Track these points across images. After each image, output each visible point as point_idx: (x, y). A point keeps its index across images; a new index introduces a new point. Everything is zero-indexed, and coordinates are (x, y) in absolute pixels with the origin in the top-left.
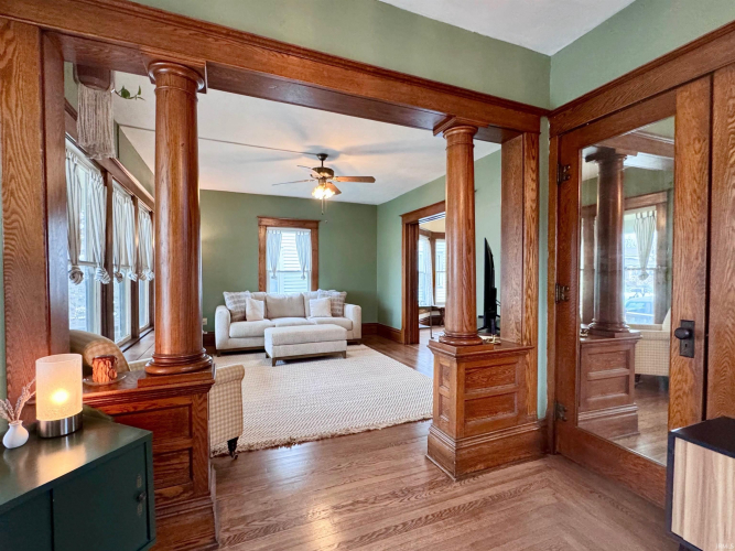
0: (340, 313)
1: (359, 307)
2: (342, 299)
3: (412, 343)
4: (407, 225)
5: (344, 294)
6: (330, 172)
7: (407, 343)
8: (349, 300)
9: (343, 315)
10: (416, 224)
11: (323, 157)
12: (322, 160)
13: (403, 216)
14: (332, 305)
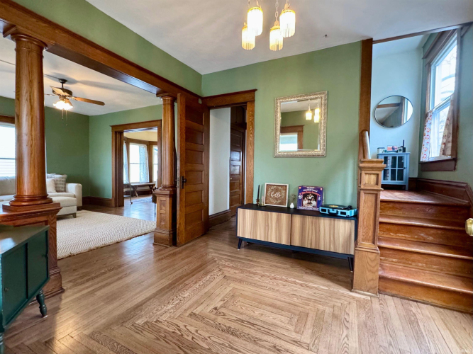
0: (63, 189)
1: (80, 185)
2: (64, 180)
3: (120, 206)
4: (116, 132)
5: (65, 176)
6: (70, 93)
7: (116, 206)
8: (69, 180)
9: (65, 191)
10: (121, 133)
11: (64, 81)
12: (63, 83)
13: (113, 127)
14: (56, 184)
